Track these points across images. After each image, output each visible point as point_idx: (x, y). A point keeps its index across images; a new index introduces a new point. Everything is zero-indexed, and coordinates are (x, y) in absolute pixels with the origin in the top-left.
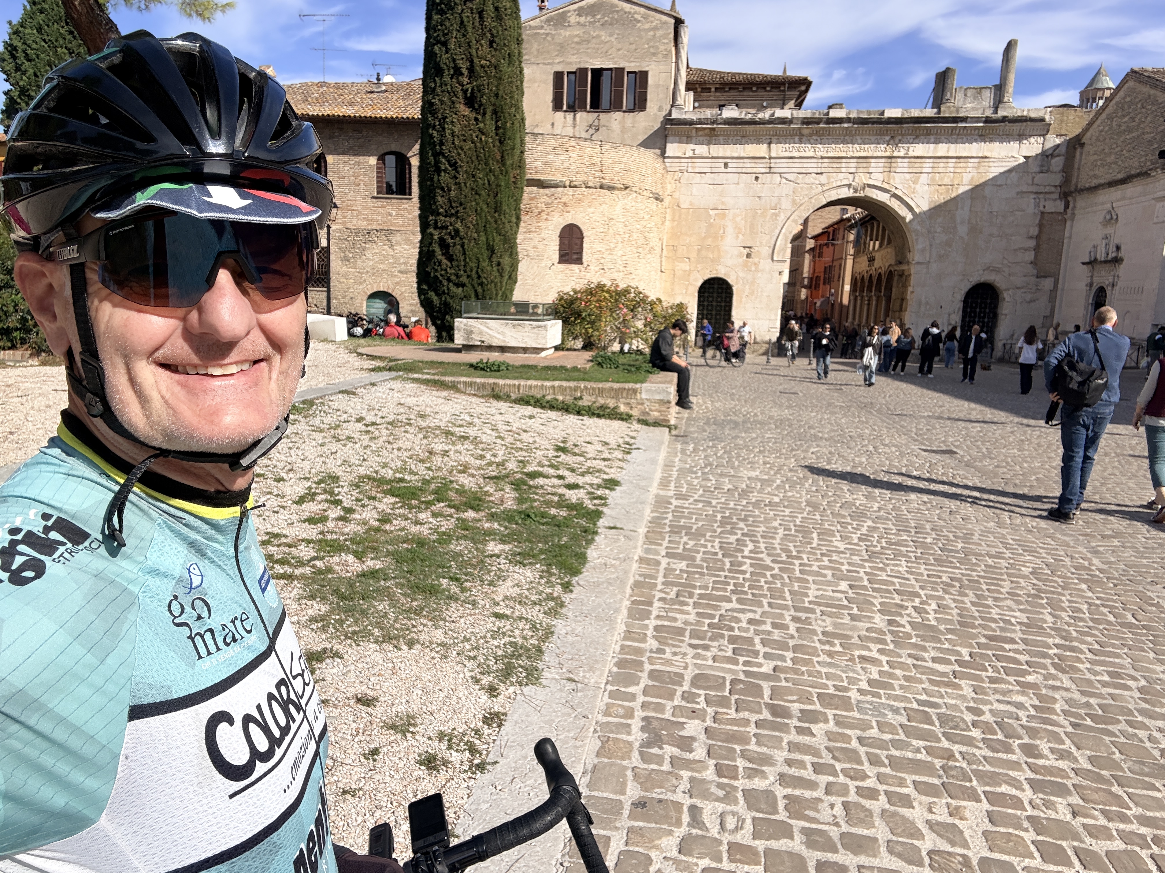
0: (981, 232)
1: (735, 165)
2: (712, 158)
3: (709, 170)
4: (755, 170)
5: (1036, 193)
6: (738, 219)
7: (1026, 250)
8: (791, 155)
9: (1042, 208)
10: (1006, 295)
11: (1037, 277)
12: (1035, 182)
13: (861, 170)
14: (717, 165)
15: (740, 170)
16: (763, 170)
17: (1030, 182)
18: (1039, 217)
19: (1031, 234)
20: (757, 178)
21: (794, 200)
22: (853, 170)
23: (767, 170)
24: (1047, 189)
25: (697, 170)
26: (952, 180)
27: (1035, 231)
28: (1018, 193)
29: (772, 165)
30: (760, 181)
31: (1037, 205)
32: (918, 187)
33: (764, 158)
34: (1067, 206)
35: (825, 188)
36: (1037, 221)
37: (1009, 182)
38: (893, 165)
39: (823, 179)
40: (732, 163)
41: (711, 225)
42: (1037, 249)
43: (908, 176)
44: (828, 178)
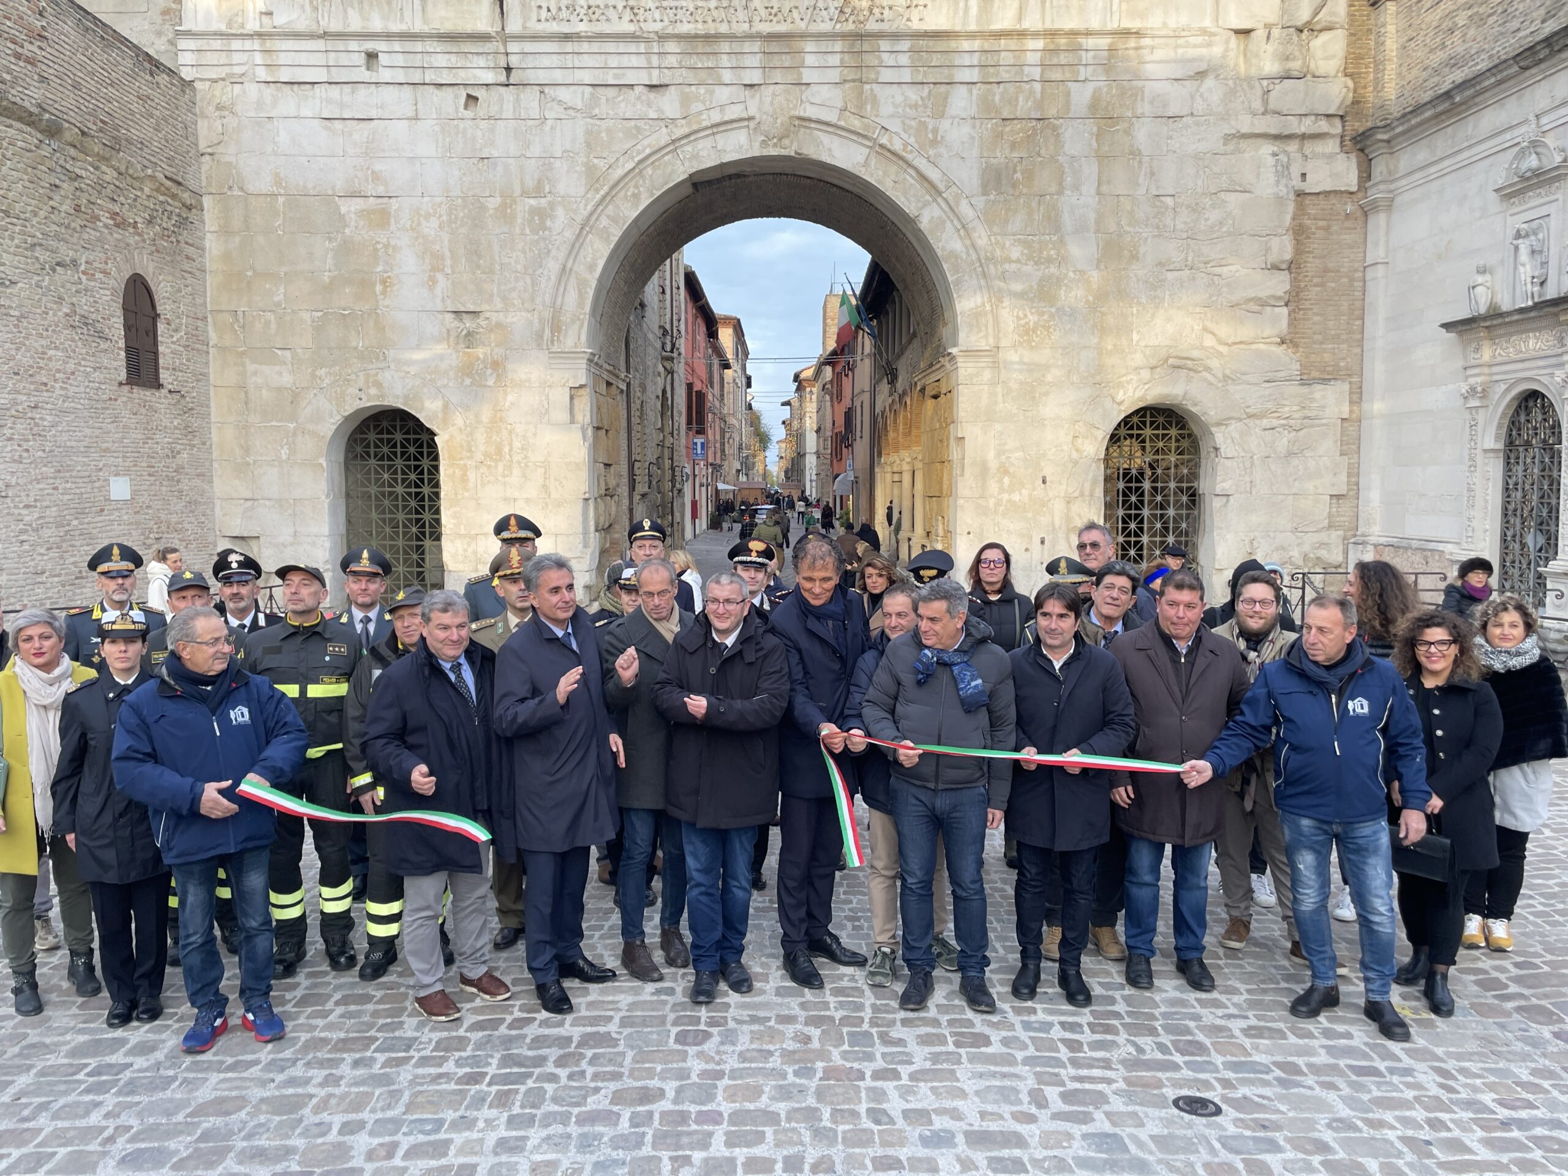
0: (1134, 257)
1: (399, 60)
2: (326, 35)
3: (321, 75)
4: (462, 76)
5: (1277, 137)
6: (430, 227)
7: (1263, 303)
8: (566, 29)
9: (1297, 183)
10: (1220, 437)
11: (1303, 383)
12: (1272, 106)
13: (778, 76)
14: (344, 59)
15: (417, 77)
16: (489, 77)
17: (1257, 105)
18: (1291, 208)
19: (1273, 258)
20: (472, 99)
21: (590, 169)
22: (755, 77)
23: (502, 78)
24: (1307, 126)
25: (285, 75)
26: (1039, 105)
27: (1283, 248)
28: (1228, 138)
29: (514, 61)
30: (481, 109)
31: (1282, 172)
32: (945, 124)
33: (484, 37)
34: (1366, 175)
35: (679, 133)
36: (1288, 219)
37: (1199, 106)
38: (870, 60)
39: (668, 104)
40: (391, 56)
41: (347, 249)
42: (1293, 300)
43: (913, 94)
44: (685, 101)
